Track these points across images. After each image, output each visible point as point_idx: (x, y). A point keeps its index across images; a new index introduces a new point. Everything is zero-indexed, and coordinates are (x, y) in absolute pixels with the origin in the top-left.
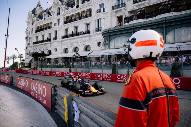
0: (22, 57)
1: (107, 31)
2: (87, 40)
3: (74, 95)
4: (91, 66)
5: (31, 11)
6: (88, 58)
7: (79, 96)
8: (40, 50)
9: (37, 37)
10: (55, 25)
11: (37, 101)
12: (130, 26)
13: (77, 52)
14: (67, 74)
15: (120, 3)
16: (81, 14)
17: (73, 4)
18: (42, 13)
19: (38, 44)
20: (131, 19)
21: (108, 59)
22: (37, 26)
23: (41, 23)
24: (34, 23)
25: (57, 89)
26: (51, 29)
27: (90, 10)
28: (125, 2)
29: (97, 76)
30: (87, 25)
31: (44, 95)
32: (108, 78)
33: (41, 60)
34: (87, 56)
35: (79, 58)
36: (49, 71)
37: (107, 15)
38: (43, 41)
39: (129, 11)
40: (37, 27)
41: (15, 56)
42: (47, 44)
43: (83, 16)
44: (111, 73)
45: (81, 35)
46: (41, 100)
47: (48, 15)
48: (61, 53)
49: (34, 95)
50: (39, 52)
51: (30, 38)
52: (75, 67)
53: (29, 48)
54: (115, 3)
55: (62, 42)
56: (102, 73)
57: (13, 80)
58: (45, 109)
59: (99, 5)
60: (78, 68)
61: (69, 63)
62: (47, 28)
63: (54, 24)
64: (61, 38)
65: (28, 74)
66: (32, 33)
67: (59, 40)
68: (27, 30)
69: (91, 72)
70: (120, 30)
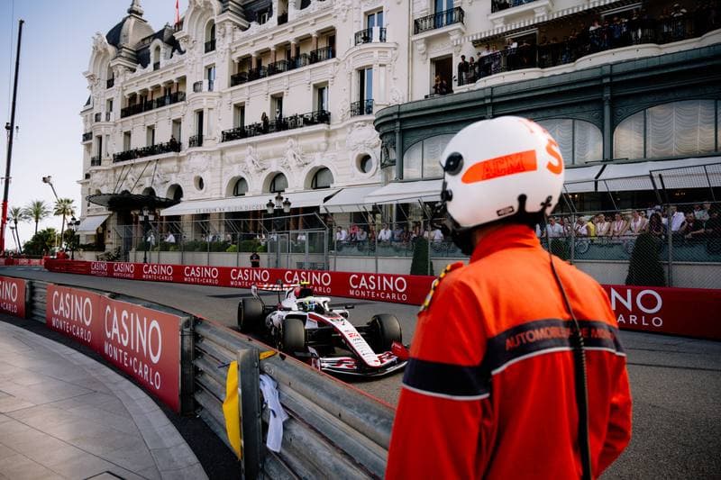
0: (69, 211)
1: (395, 113)
2: (319, 146)
3: (267, 352)
4: (331, 247)
5: (104, 36)
6: (321, 215)
7: (283, 357)
8: (138, 184)
9: (128, 134)
10: (198, 87)
11: (127, 378)
12: (481, 95)
13: (279, 192)
14: (244, 275)
15: (445, 9)
16: (298, 50)
17: (265, 11)
18: (147, 42)
19: (132, 161)
20: (483, 68)
21: (398, 219)
22: (126, 93)
23: (143, 80)
24: (115, 82)
25: (202, 331)
26: (183, 102)
27: (331, 34)
28: (462, 3)
29: (356, 281)
30: (320, 90)
31: (155, 354)
32: (395, 291)
33: (142, 222)
34: (317, 208)
35: (288, 214)
36: (173, 266)
37: (394, 52)
38: (152, 150)
39: (475, 39)
40: (128, 97)
41: (44, 208)
42: (168, 162)
43: (305, 55)
44: (408, 272)
45: (295, 126)
46: (144, 372)
47: (170, 49)
48: (218, 196)
49: (115, 354)
50: (137, 192)
51: (100, 138)
52: (272, 251)
53: (96, 178)
54: (423, 6)
55: (222, 154)
56: (374, 272)
57: (34, 298)
58: (157, 407)
59: (365, 13)
60: (282, 252)
61: (251, 233)
62: (167, 101)
63: (195, 85)
64: (220, 137)
65: (94, 275)
66: (108, 119)
67: (210, 147)
68: (90, 106)
69: (332, 270)
70: (444, 109)
